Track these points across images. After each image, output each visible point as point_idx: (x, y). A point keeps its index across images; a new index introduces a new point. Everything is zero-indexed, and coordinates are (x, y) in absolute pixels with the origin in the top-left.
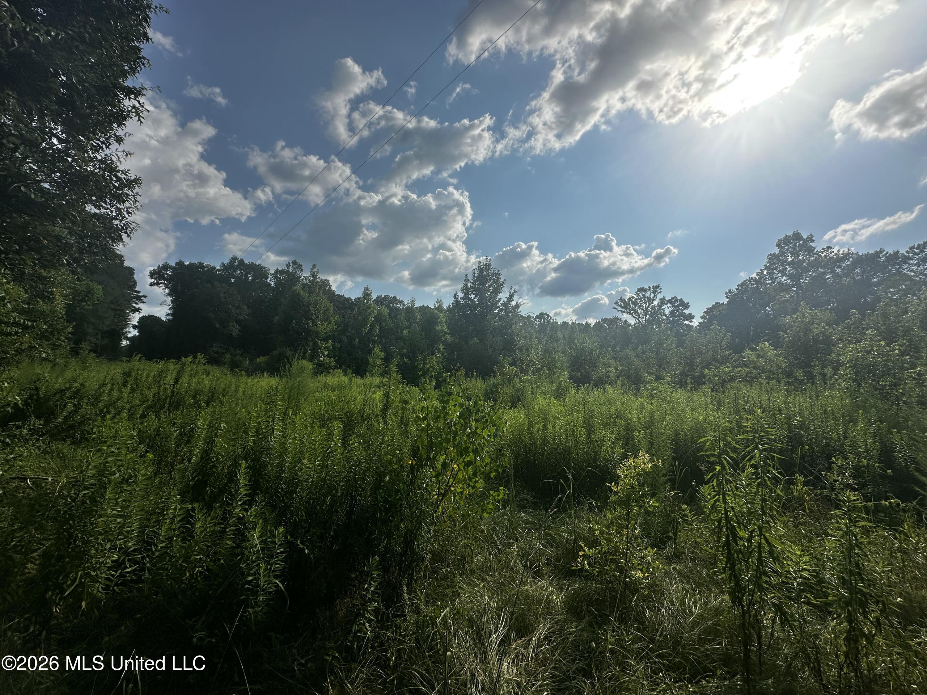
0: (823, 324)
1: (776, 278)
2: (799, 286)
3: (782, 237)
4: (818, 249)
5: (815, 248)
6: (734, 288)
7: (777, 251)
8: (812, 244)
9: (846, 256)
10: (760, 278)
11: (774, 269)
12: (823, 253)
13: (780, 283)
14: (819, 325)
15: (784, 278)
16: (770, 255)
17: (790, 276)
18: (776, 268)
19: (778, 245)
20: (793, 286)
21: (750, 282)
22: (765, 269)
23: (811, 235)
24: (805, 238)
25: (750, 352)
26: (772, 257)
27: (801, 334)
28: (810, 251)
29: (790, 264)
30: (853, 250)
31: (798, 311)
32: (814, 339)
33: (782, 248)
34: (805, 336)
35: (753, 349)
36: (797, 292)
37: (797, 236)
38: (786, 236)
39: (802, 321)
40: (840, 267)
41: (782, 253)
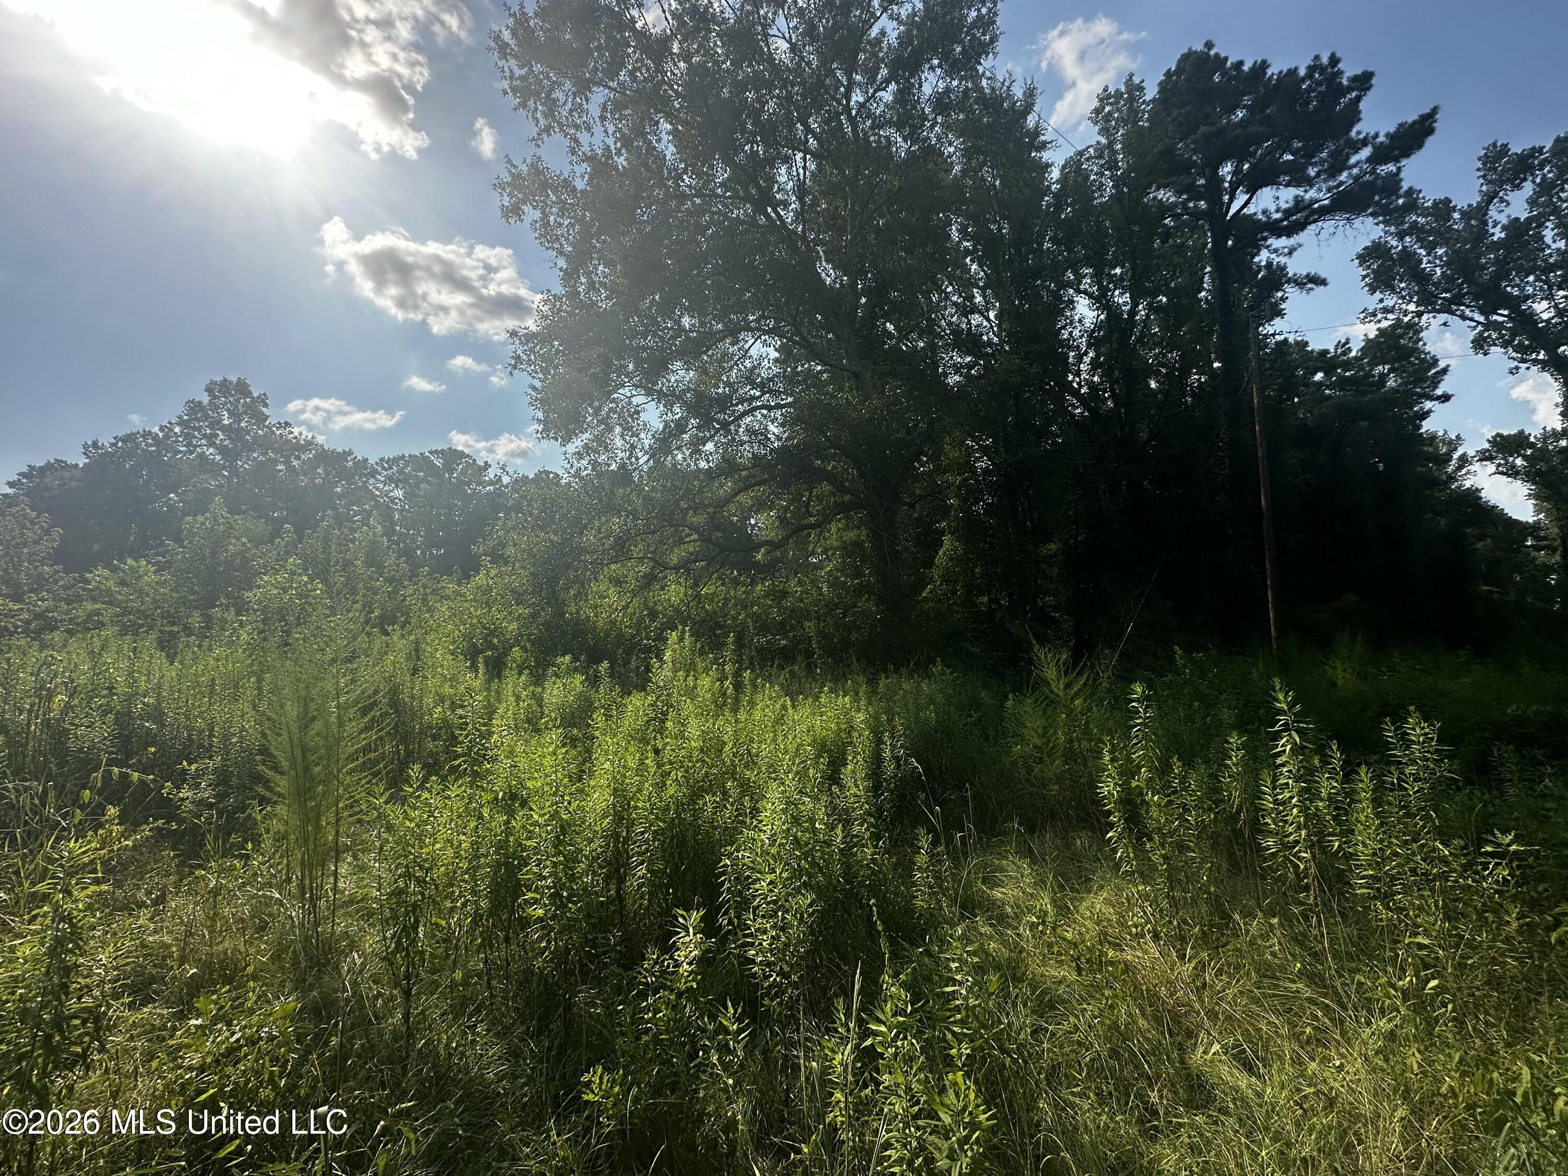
0: (244, 540)
1: (196, 446)
2: (234, 471)
3: (219, 379)
4: (272, 421)
5: (267, 417)
6: (106, 441)
7: (205, 399)
8: (264, 410)
9: (309, 444)
10: (167, 437)
11: (194, 429)
12: (278, 428)
13: (202, 456)
14: (238, 539)
15: (211, 450)
16: (193, 402)
17: (222, 450)
18: (199, 429)
19: (209, 390)
20: (224, 468)
21: (145, 439)
22: (178, 424)
23: (265, 395)
24: (255, 395)
25: (106, 572)
26: (194, 407)
27: (207, 552)
28: (261, 419)
29: (224, 429)
30: (320, 439)
31: (207, 510)
32: (226, 561)
33: (215, 397)
34: (214, 553)
35: (115, 570)
36: (229, 479)
37: (242, 388)
38: (225, 380)
39: (213, 530)
40: (298, 458)
41: (215, 407)
